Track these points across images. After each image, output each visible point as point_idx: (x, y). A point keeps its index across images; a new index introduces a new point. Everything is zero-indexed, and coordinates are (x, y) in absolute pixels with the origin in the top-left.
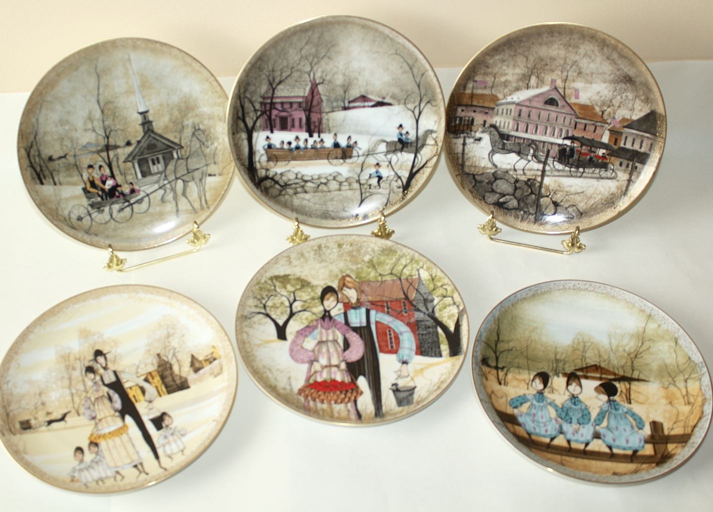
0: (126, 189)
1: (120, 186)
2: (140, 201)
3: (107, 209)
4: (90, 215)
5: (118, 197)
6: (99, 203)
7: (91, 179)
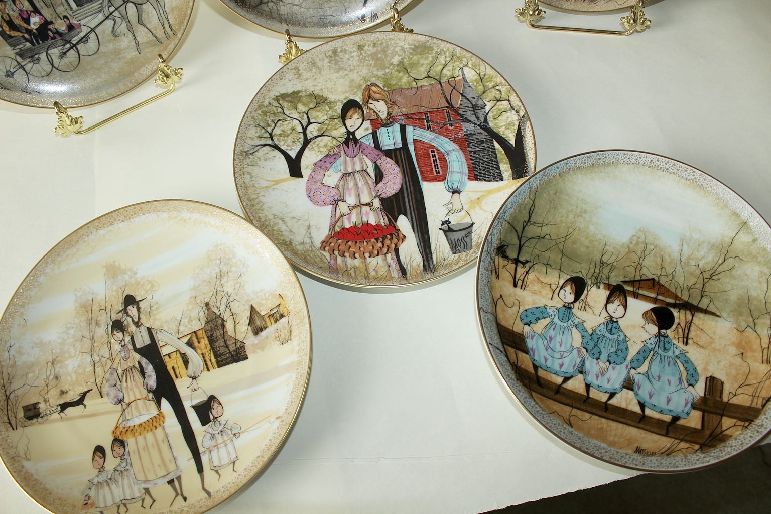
0: (61, 26)
1: (52, 23)
2: (85, 39)
3: (43, 56)
4: (22, 67)
5: (54, 38)
6: (29, 50)
7: (7, 19)
